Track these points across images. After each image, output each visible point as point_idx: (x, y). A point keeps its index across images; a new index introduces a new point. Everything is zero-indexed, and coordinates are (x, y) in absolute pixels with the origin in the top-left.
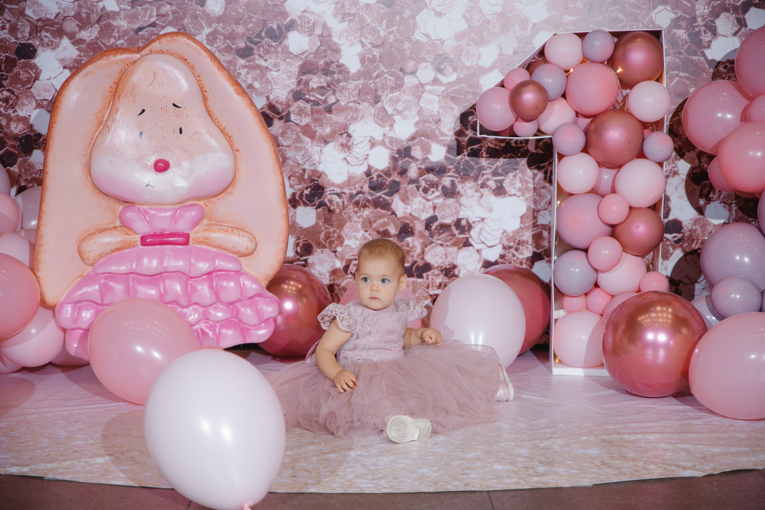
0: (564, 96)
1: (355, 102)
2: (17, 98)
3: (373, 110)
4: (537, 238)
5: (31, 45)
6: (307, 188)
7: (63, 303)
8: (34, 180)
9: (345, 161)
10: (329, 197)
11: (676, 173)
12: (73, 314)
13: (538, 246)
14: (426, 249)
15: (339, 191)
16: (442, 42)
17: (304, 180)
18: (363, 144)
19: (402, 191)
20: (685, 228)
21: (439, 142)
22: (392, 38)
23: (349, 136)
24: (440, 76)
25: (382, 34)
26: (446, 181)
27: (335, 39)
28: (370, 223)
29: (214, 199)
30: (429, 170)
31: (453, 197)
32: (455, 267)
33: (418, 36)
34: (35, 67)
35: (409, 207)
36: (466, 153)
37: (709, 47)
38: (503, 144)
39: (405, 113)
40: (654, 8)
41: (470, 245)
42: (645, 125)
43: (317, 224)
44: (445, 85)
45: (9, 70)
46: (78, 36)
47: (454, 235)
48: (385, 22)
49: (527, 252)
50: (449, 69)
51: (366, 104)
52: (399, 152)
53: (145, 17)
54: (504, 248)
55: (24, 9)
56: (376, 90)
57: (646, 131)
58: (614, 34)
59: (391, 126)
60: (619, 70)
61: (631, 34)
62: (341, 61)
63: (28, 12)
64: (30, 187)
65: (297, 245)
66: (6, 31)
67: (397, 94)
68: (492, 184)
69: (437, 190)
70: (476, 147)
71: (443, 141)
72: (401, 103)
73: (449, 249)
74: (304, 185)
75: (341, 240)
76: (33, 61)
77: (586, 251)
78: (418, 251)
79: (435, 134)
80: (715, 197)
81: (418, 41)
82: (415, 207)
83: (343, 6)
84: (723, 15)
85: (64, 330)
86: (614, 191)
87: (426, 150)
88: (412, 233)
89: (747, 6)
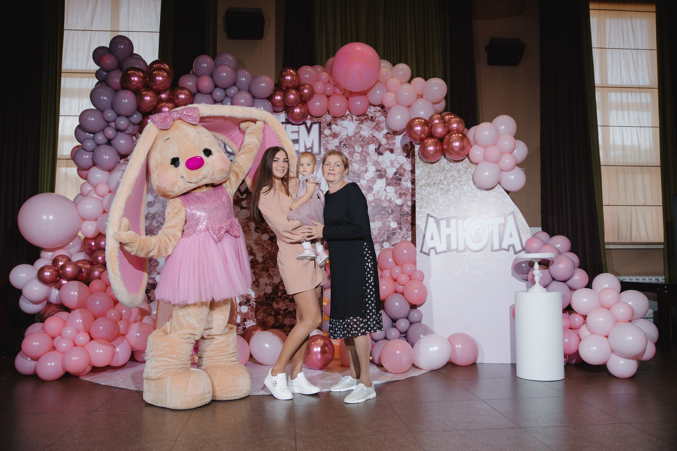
1: (260, 271)
2: (151, 271)
3: (266, 274)
6: (245, 300)
9: (257, 291)
10: (252, 302)
14: (284, 319)
17: (244, 297)
18: (263, 285)
19: (276, 300)
22: (272, 251)
23: (259, 283)
25: (269, 250)
27: (254, 252)
35: (278, 305)
39: (277, 275)
48: (270, 246)
51: (264, 272)
52: (275, 287)
56: (268, 268)
59: (272, 279)
62: (256, 258)
65: (241, 318)
67: (274, 269)
69: (288, 300)
72: (275, 272)
73: (292, 319)
74: (244, 299)
78: (282, 320)
82: (280, 305)
83: (257, 241)
88: (279, 314)
89: (383, 241)
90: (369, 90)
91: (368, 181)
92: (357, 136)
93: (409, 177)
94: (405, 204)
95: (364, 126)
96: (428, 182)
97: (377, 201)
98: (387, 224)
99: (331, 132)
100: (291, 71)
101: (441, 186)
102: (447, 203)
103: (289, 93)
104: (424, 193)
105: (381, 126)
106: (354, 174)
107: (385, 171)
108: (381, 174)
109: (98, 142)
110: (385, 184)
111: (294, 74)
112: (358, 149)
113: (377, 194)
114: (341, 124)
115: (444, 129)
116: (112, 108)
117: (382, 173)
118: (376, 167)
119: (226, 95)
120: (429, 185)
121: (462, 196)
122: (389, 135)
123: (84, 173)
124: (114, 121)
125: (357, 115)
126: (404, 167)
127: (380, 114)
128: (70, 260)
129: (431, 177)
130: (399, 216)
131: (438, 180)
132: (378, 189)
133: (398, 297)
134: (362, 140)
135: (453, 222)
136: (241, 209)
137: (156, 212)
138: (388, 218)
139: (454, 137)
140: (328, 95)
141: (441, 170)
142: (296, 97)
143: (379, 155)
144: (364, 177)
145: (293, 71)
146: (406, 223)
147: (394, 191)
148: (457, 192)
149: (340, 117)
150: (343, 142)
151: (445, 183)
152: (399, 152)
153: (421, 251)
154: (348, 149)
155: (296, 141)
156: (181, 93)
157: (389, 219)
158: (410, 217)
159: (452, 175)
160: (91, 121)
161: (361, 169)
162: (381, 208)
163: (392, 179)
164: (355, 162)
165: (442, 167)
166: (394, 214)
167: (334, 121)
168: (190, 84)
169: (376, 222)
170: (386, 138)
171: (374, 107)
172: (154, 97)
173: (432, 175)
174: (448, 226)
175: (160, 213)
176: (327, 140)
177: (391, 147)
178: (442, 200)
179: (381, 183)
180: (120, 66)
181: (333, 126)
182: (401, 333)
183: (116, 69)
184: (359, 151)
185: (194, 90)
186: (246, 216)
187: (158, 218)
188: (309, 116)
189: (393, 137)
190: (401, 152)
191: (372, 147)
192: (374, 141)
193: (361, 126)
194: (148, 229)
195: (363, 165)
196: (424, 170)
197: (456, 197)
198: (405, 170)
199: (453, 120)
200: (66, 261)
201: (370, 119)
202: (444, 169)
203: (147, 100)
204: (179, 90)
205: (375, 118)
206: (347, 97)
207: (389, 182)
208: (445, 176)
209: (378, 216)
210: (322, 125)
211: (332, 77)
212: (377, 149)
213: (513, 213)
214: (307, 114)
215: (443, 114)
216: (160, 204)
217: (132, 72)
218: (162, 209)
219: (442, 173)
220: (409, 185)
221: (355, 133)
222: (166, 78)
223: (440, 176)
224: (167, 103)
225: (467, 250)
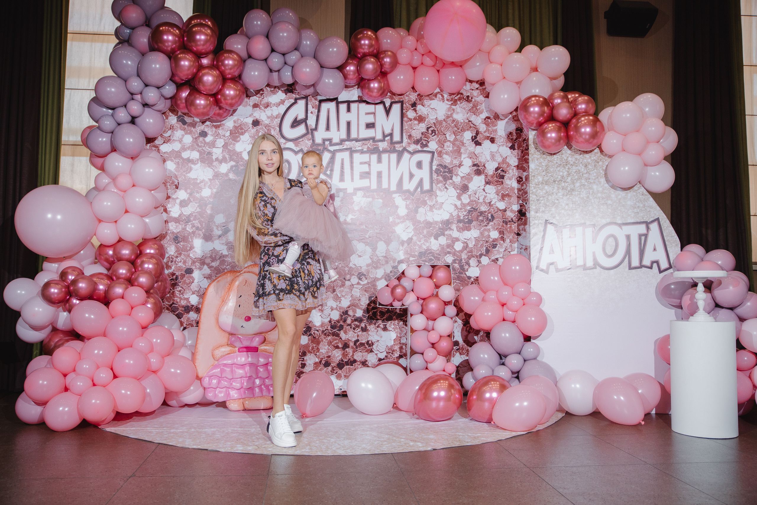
0: (413, 290)
2: (184, 290)
3: (332, 295)
4: (401, 348)
5: (191, 269)
7: (205, 377)
8: (190, 324)
9: (321, 317)
10: (314, 331)
11: (456, 322)
12: (209, 382)
13: (401, 352)
14: (354, 354)
15: (318, 329)
16: (361, 268)
18: (328, 309)
19: (344, 329)
20: (460, 344)
21: (360, 308)
22: (340, 266)
24: (360, 281)
26: (363, 325)
28: (331, 342)
29: (269, 333)
30: (356, 320)
31: (365, 332)
32: (367, 361)
33: (351, 265)
34: (192, 277)
35: (347, 336)
36: (371, 313)
37: (467, 271)
38: (386, 310)
39: (346, 296)
40: (446, 255)
41: (373, 352)
42: (445, 303)
43: (308, 343)
44: (362, 285)
45: (182, 279)
46: (210, 265)
47: (366, 348)
49: (397, 354)
50: (364, 278)
51: (329, 293)
52: (343, 313)
54: (387, 353)
56: (334, 287)
57: (446, 305)
58: (431, 266)
59: (340, 302)
60: (435, 280)
61: (438, 266)
63: (191, 255)
64: (188, 328)
65: (300, 352)
66: (182, 263)
67: (342, 288)
68: (382, 326)
69: (359, 329)
70: (375, 310)
71: (361, 308)
72: (344, 292)
73: (364, 353)
75: (318, 350)
76: (192, 275)
77: (422, 354)
78: (351, 354)
79: (358, 305)
80: (472, 331)
81: (351, 267)
82: (350, 336)
84: (472, 259)
85: (205, 388)
86: (433, 329)
87: (355, 311)
88: (348, 347)
89: (481, 255)
90: (466, 61)
91: (462, 178)
92: (449, 121)
93: (514, 174)
94: (509, 208)
95: (457, 108)
96: (546, 178)
97: (474, 204)
98: (486, 233)
99: (415, 115)
100: (369, 33)
101: (563, 184)
103: (367, 61)
104: (541, 193)
105: (479, 109)
106: (445, 168)
107: (484, 166)
108: (478, 169)
109: (120, 121)
110: (484, 183)
111: (371, 36)
112: (450, 137)
113: (474, 195)
114: (428, 104)
115: (570, 111)
116: (138, 75)
117: (480, 168)
118: (472, 161)
119: (285, 63)
120: (547, 183)
121: (591, 198)
122: (489, 120)
123: (99, 161)
124: (141, 94)
125: (449, 93)
126: (507, 160)
127: (478, 93)
128: (83, 274)
129: (550, 172)
130: (501, 224)
131: (559, 177)
132: (475, 188)
133: (507, 325)
134: (456, 126)
137: (191, 214)
138: (486, 226)
139: (583, 121)
140: (415, 65)
141: (563, 164)
142: (376, 66)
143: (476, 145)
144: (457, 172)
145: (372, 32)
146: (510, 232)
147: (495, 191)
148: (584, 192)
149: (428, 95)
150: (431, 127)
151: (568, 181)
152: (502, 142)
153: (537, 268)
154: (438, 137)
155: (370, 126)
156: (228, 58)
157: (488, 227)
158: (516, 224)
159: (578, 170)
160: (111, 92)
161: (454, 162)
162: (478, 212)
163: (492, 177)
164: (447, 153)
165: (564, 160)
166: (494, 221)
167: (420, 100)
168: (239, 46)
169: (472, 230)
170: (485, 123)
171: (470, 83)
172: (194, 62)
173: (552, 170)
175: (196, 215)
176: (411, 125)
177: (492, 136)
178: (565, 202)
179: (478, 182)
180: (147, 23)
181: (419, 107)
182: (513, 373)
183: (143, 25)
184: (452, 140)
185: (244, 54)
187: (194, 222)
188: (389, 94)
189: (493, 122)
190: (503, 142)
191: (468, 135)
192: (471, 127)
193: (453, 107)
194: (181, 236)
195: (456, 158)
196: (541, 163)
197: (583, 198)
198: (509, 165)
199: (580, 99)
200: (78, 275)
201: (465, 99)
202: (567, 163)
203: (184, 66)
204: (226, 53)
205: (472, 98)
206: (438, 69)
207: (489, 180)
208: (568, 172)
209: (474, 223)
210: (404, 105)
211: (421, 43)
212: (473, 138)
213: (658, 220)
214: (386, 91)
216: (196, 203)
217: (165, 29)
218: (198, 210)
219: (565, 168)
220: (515, 184)
221: (447, 116)
222: (211, 36)
223: (561, 171)
224: (211, 70)
225: (597, 267)
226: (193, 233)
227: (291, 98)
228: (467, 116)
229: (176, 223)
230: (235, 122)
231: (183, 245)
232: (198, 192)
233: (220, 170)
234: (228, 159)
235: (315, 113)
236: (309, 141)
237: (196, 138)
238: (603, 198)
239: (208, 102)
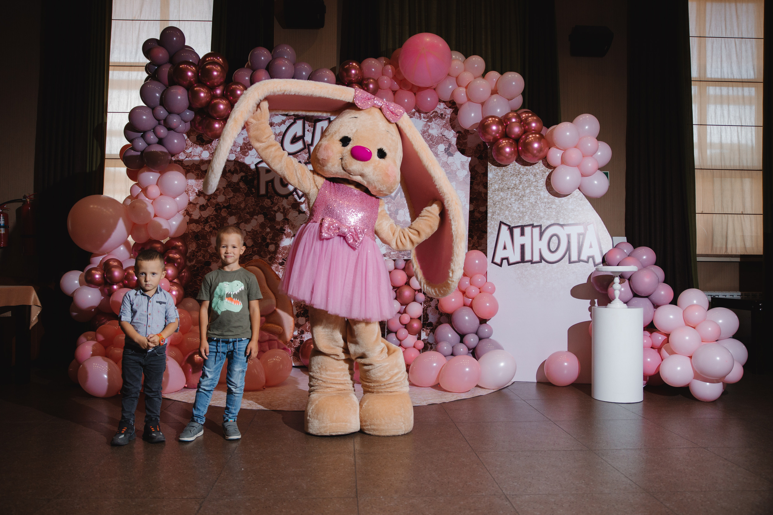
6: (302, 311)
11: (430, 306)
17: (302, 308)
29: (269, 315)
42: (415, 290)
53: (248, 251)
55: (208, 250)
57: (417, 292)
58: (405, 260)
60: (407, 272)
63: (209, 250)
65: (299, 331)
77: (396, 333)
86: (405, 313)
90: (439, 85)
92: (426, 136)
94: (476, 210)
95: (433, 124)
96: (501, 186)
100: (354, 64)
101: (516, 191)
102: (522, 209)
109: (149, 142)
111: (357, 67)
115: (521, 129)
116: (163, 105)
118: (445, 170)
120: (502, 190)
121: (538, 202)
124: (165, 119)
125: (425, 112)
126: (476, 169)
127: (451, 111)
129: (505, 181)
131: (512, 185)
133: (467, 310)
134: (431, 140)
135: (527, 230)
136: (299, 214)
137: (208, 217)
139: (531, 138)
140: (394, 90)
141: (516, 173)
143: (449, 156)
145: (356, 64)
147: (464, 195)
148: (533, 198)
151: (519, 188)
152: (471, 153)
153: (493, 262)
156: (236, 89)
160: (143, 119)
163: (462, 182)
165: (517, 170)
168: (245, 78)
170: (456, 137)
171: (443, 103)
172: (207, 93)
173: (506, 179)
174: (522, 234)
175: (213, 218)
178: (517, 206)
180: (171, 60)
182: (469, 349)
183: (167, 63)
186: (305, 222)
187: (211, 223)
191: (441, 148)
192: (444, 140)
193: (429, 123)
194: (201, 235)
196: (497, 173)
197: (532, 203)
199: (530, 118)
201: (439, 117)
202: (519, 173)
203: (201, 96)
204: (234, 85)
205: (445, 116)
206: (415, 93)
208: (520, 181)
211: (398, 71)
212: (446, 150)
215: (519, 112)
216: (213, 207)
217: (184, 67)
218: (215, 213)
219: (517, 177)
221: (424, 132)
222: (221, 72)
223: (514, 180)
224: (221, 100)
225: (543, 261)
226: (211, 232)
227: (291, 119)
228: (441, 131)
229: (196, 224)
230: (244, 139)
231: (202, 242)
232: (214, 199)
233: (232, 180)
234: (239, 170)
235: (311, 130)
236: (306, 155)
237: (212, 154)
238: (549, 203)
239: (220, 125)
